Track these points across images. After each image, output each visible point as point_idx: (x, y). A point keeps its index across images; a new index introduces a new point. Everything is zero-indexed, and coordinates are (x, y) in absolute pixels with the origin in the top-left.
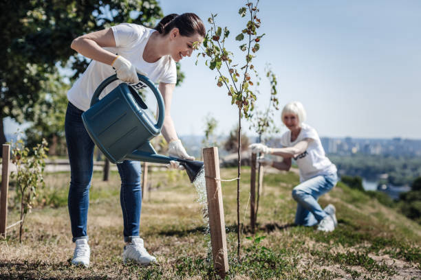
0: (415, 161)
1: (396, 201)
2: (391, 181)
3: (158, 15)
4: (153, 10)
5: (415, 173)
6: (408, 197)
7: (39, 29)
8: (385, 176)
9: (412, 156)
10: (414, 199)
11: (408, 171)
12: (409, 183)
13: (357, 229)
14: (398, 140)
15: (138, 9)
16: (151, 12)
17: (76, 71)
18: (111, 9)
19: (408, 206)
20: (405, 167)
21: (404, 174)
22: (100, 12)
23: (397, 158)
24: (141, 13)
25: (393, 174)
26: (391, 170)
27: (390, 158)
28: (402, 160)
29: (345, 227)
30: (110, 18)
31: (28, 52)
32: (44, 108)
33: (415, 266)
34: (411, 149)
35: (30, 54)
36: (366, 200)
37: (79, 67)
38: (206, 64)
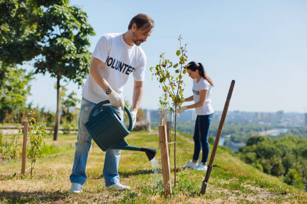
0: (248, 126)
1: (236, 153)
2: (232, 139)
3: (92, 33)
4: (88, 29)
5: (248, 134)
6: (244, 150)
7: (12, 41)
8: (229, 136)
9: (247, 122)
10: (248, 151)
11: (243, 133)
12: (244, 140)
13: (226, 170)
14: (237, 112)
15: (79, 29)
16: (87, 31)
17: (36, 68)
18: (60, 28)
19: (244, 156)
20: (242, 130)
21: (241, 135)
22: (52, 30)
23: (237, 124)
24: (80, 31)
25: (234, 135)
26: (233, 132)
27: (232, 124)
28: (240, 126)
29: (219, 169)
30: (59, 34)
31: (5, 55)
32: (7, 90)
33: (267, 190)
34: (245, 118)
35: (7, 57)
36: (222, 152)
37: (39, 66)
38: (158, 79)
